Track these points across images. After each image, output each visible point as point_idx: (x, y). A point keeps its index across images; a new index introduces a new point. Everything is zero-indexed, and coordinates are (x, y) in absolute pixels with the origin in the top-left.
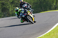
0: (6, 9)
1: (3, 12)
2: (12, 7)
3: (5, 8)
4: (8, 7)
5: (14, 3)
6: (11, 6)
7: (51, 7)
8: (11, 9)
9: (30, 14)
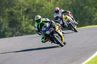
0: (16, 22)
1: (11, 28)
2: (27, 19)
3: (14, 21)
4: (19, 19)
5: (30, 13)
6: (25, 17)
7: (92, 20)
8: (25, 23)
9: (59, 29)
